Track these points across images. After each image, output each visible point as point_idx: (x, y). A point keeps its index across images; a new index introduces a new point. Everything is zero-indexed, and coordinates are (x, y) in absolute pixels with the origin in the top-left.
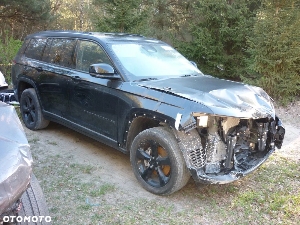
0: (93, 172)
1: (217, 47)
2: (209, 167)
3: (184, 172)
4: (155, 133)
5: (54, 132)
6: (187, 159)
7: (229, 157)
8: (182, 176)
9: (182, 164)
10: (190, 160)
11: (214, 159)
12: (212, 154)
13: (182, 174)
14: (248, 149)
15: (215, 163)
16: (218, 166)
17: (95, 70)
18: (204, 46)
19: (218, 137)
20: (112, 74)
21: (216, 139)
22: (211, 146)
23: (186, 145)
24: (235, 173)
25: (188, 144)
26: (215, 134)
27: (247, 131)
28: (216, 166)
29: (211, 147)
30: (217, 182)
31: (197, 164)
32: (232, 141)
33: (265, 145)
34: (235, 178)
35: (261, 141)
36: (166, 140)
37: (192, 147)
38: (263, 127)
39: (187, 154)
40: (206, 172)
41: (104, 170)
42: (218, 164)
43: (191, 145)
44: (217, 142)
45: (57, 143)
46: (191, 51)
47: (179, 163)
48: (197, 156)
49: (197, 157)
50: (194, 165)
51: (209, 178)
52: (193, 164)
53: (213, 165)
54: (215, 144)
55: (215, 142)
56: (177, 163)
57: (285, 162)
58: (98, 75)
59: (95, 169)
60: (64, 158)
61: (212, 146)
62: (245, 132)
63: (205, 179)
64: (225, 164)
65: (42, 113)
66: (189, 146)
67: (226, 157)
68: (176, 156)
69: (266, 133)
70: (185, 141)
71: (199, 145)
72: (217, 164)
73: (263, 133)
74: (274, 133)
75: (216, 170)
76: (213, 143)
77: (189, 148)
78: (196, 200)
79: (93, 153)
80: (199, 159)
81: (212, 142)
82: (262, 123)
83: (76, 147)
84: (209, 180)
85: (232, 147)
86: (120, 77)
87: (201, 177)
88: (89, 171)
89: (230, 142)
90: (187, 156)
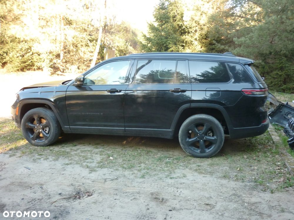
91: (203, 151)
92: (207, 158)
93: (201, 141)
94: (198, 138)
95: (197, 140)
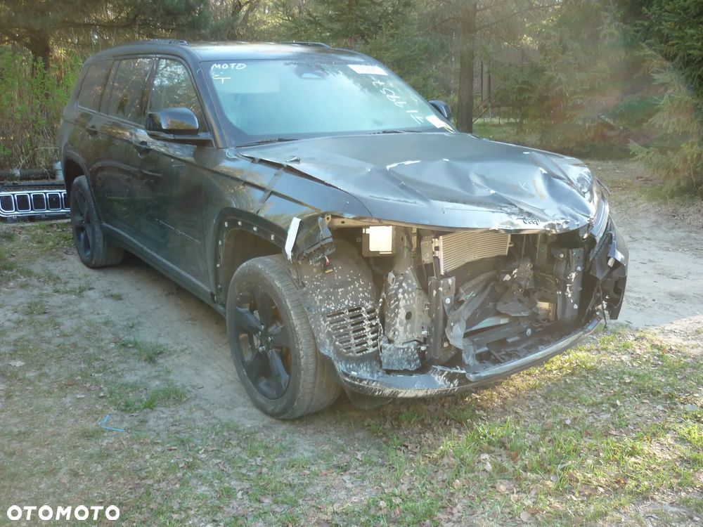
0: (161, 361)
1: (593, 74)
2: (391, 356)
3: (317, 363)
4: (260, 267)
5: (133, 272)
6: (319, 331)
7: (436, 331)
8: (312, 372)
9: (312, 343)
10: (329, 335)
11: (401, 334)
12: (396, 323)
13: (312, 366)
14: (528, 317)
15: (405, 346)
16: (412, 352)
17: (160, 125)
18: (559, 74)
19: (414, 278)
20: (195, 132)
21: (404, 284)
22: (392, 302)
23: (320, 297)
24: (443, 372)
25: (326, 293)
26: (407, 272)
27: (522, 271)
28: (406, 353)
29: (393, 304)
30: (391, 390)
31: (351, 345)
32: (441, 289)
33: (576, 307)
34: (443, 383)
35: (564, 297)
36: (278, 283)
37: (337, 301)
38: (568, 259)
39: (322, 319)
40: (385, 367)
41: (188, 357)
42: (412, 347)
43: (336, 298)
44: (409, 293)
45: (123, 297)
46: (530, 88)
47: (304, 341)
48: (352, 325)
49: (352, 328)
50: (340, 347)
51: (365, 380)
52: (337, 343)
53: (399, 349)
54: (400, 296)
55: (401, 290)
56: (298, 340)
57: (658, 356)
58: (164, 135)
59: (170, 354)
60: (118, 327)
61: (394, 302)
62: (515, 271)
63: (356, 383)
64: (427, 347)
65: (102, 228)
66: (331, 299)
67: (429, 330)
68: (295, 323)
69: (574, 275)
70: (317, 287)
71: (362, 298)
72: (408, 348)
73: (568, 275)
74: (600, 275)
75: (409, 362)
76: (396, 294)
77: (329, 304)
78: (360, 434)
79: (188, 320)
80: (357, 334)
81: (394, 292)
82: (565, 250)
83: (158, 306)
84: (368, 384)
85: (442, 306)
86: (212, 139)
87: (347, 375)
88: (153, 356)
89: (435, 292)
90: (323, 322)
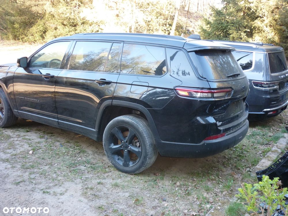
91: (126, 165)
92: (130, 174)
93: (126, 150)
94: (122, 146)
95: (121, 148)
